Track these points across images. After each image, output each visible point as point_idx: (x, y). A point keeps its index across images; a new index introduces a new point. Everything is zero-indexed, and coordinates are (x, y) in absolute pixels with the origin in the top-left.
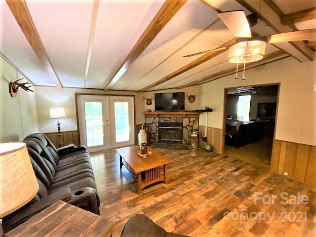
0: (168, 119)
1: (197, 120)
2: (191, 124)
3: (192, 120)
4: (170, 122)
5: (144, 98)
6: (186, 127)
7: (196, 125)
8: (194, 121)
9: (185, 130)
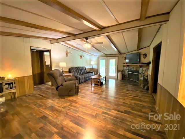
0: (132, 68)
1: (147, 69)
2: (143, 72)
3: (144, 69)
4: (133, 70)
5: (123, 57)
6: (141, 74)
7: (146, 73)
8: (145, 70)
9: (140, 75)
